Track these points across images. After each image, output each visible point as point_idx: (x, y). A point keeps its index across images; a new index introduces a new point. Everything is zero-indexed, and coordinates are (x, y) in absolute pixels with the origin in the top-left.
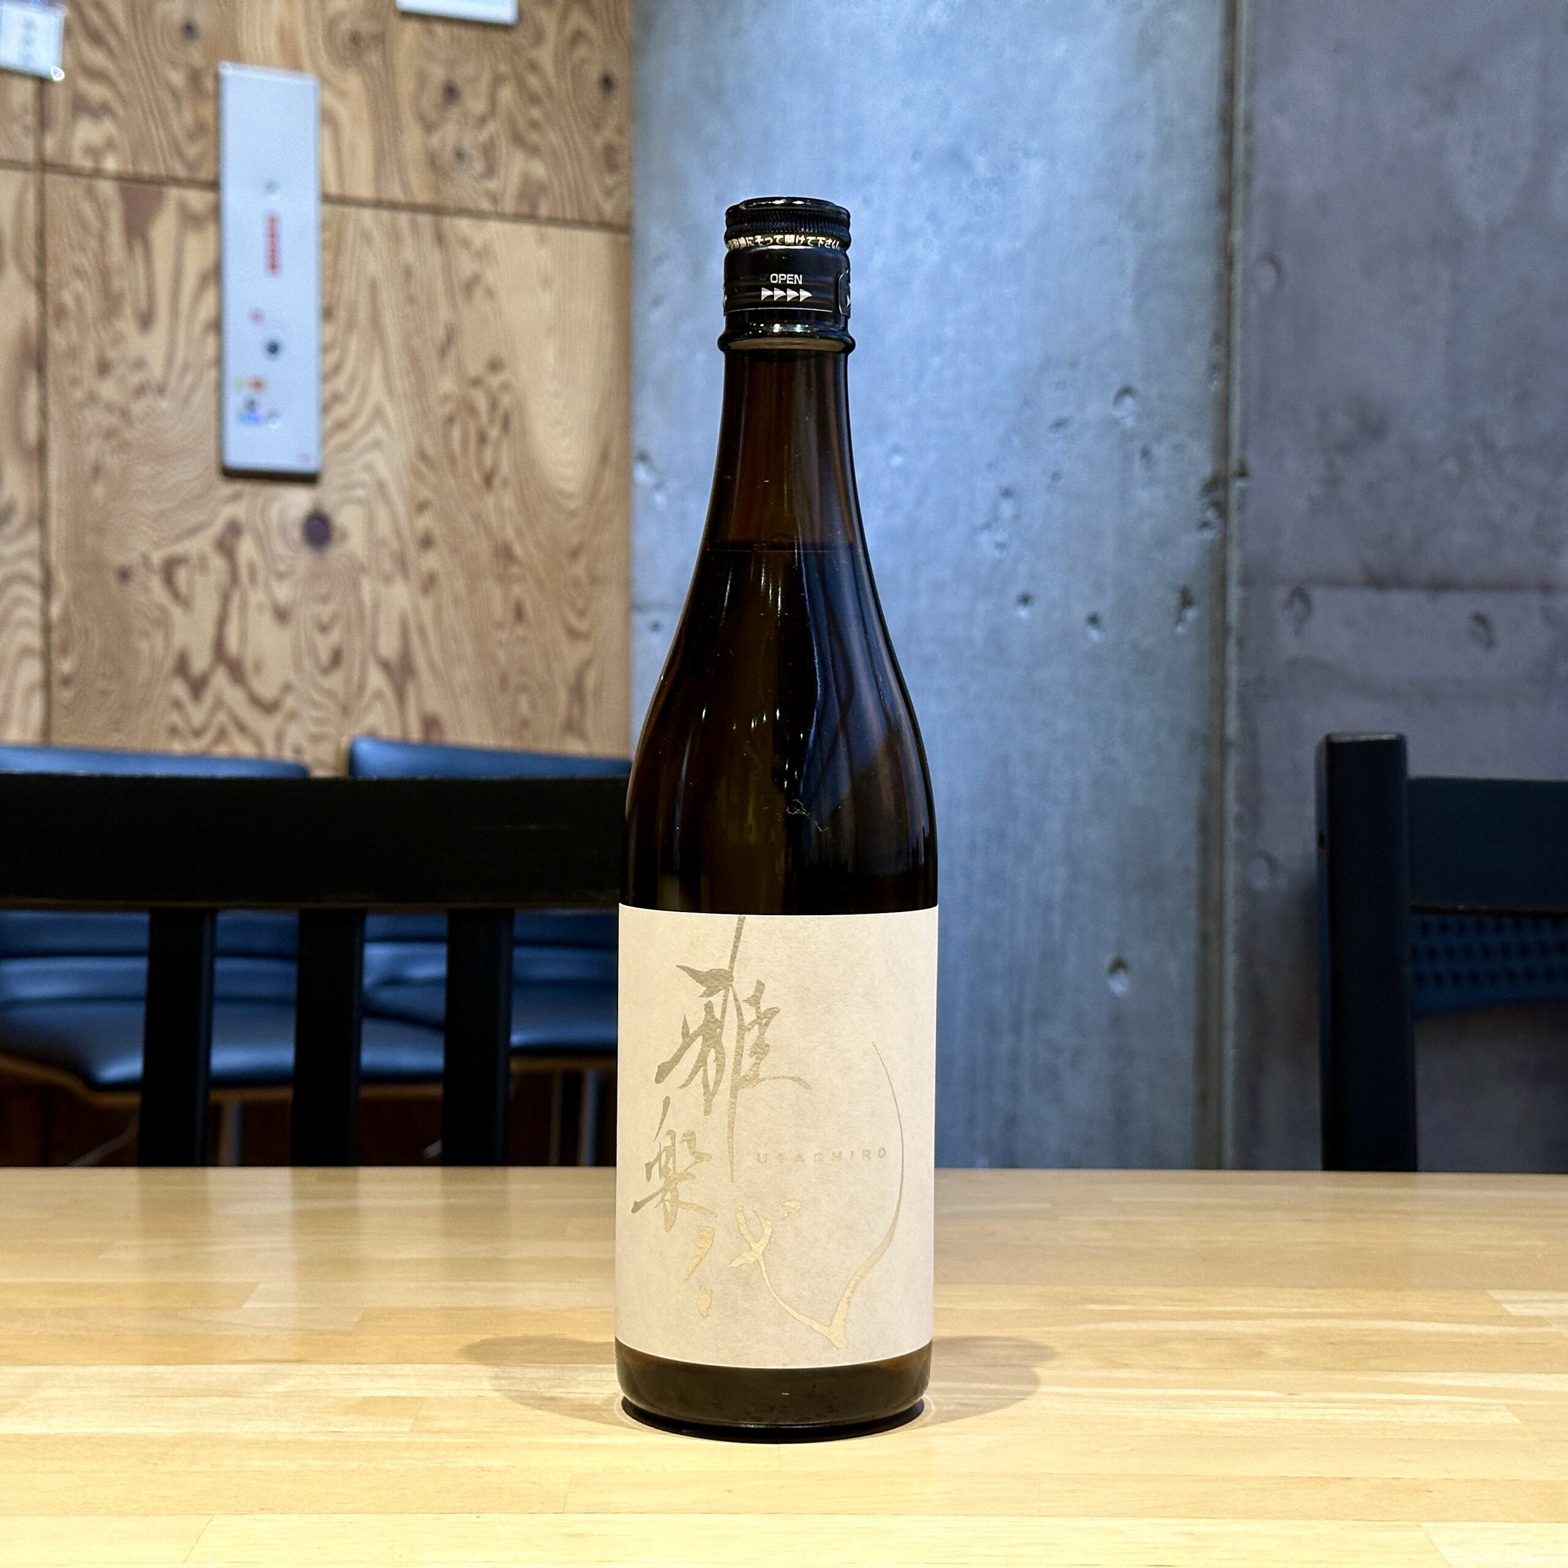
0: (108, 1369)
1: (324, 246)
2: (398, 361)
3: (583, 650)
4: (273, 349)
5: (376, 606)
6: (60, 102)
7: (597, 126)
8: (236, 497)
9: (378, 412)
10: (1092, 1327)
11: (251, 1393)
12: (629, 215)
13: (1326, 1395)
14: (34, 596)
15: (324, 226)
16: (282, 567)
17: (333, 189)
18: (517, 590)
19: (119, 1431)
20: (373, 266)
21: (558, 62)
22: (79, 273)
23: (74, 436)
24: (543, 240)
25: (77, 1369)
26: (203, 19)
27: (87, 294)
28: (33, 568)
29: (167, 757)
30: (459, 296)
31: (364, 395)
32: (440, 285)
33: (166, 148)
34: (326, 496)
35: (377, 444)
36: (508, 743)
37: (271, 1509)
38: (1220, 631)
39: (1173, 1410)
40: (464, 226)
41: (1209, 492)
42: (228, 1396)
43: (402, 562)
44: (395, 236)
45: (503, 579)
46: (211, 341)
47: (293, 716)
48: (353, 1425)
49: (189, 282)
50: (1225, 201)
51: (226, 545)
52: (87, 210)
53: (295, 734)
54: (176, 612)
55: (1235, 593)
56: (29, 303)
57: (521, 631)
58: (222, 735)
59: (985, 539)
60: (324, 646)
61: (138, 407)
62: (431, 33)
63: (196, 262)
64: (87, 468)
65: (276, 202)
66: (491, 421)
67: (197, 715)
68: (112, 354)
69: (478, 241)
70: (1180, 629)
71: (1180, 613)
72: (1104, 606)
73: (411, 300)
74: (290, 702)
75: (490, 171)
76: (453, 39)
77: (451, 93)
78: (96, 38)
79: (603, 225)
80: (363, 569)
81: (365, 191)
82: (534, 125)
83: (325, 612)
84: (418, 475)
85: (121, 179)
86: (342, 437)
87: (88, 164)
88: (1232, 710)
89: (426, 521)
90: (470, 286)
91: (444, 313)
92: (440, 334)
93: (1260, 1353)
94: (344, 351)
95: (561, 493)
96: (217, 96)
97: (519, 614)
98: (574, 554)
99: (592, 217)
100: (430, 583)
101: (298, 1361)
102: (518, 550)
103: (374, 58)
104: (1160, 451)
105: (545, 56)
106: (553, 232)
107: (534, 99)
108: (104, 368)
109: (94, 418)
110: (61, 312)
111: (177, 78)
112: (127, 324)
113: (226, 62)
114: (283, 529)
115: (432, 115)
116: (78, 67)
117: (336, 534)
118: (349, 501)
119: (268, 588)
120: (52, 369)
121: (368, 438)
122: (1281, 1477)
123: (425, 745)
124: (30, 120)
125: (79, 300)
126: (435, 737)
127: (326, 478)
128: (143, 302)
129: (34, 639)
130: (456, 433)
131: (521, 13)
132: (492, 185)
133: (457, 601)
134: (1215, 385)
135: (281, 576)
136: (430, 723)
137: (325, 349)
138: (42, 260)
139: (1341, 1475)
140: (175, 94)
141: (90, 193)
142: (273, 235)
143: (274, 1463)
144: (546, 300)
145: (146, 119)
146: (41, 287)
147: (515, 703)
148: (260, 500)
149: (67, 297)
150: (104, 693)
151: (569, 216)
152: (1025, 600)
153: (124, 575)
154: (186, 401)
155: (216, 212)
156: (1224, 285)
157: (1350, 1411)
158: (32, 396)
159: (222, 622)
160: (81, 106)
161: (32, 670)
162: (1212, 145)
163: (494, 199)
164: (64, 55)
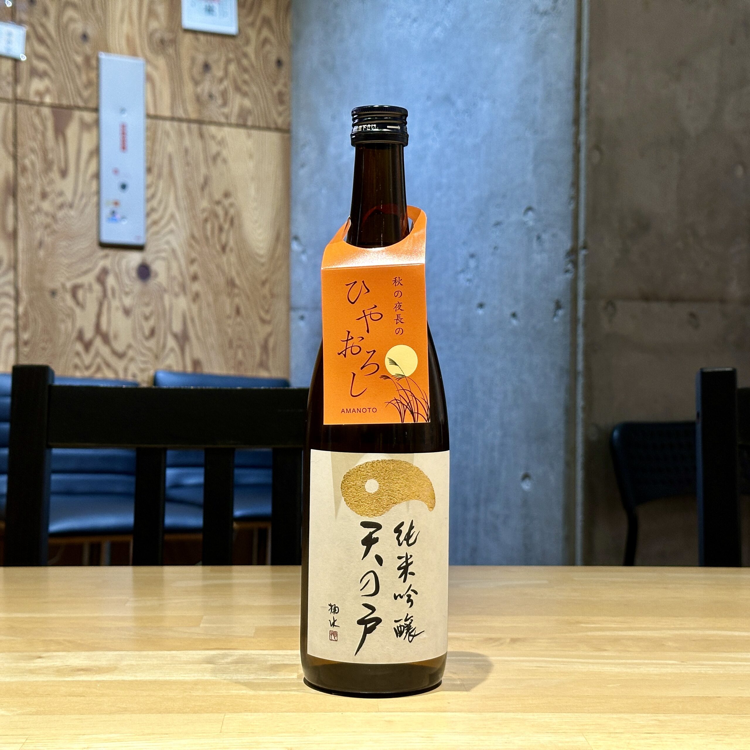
0: (151, 653)
1: (147, 138)
2: (181, 193)
3: (268, 329)
4: (124, 187)
5: (171, 308)
6: (24, 70)
7: (275, 83)
8: (106, 256)
9: (172, 217)
10: (585, 634)
11: (220, 662)
12: (289, 124)
13: (698, 662)
14: (11, 303)
15: (147, 129)
16: (127, 290)
17: (152, 112)
18: (237, 300)
19: (168, 678)
20: (170, 148)
21: (257, 53)
22: (33, 150)
23: (30, 228)
24: (249, 136)
25: (137, 653)
26: (91, 32)
27: (37, 161)
28: (10, 290)
29: (73, 379)
30: (210, 162)
31: (165, 209)
32: (201, 157)
33: (74, 93)
34: (148, 256)
35: (172, 232)
36: (232, 372)
37: (249, 710)
38: (574, 321)
39: (633, 669)
40: (213, 129)
41: (570, 256)
42: (210, 664)
43: (183, 287)
44: (180, 134)
45: (230, 295)
46: (94, 184)
47: (132, 359)
48: (271, 676)
49: (84, 155)
50: (576, 121)
51: (101, 279)
52: (37, 121)
53: (133, 368)
54: (78, 310)
55: (581, 303)
56: (10, 164)
57: (239, 319)
58: (99, 369)
59: (461, 277)
60: (147, 327)
61: (60, 214)
62: (197, 39)
63: (88, 145)
64: (36, 243)
65: (125, 118)
66: (225, 220)
67: (87, 359)
68: (48, 189)
69: (219, 138)
70: (555, 320)
71: (555, 312)
72: (519, 309)
73: (188, 164)
74: (131, 353)
75: (225, 104)
76: (207, 41)
77: (207, 67)
78: (41, 41)
79: (277, 129)
80: (165, 291)
81: (167, 113)
82: (245, 82)
83: (147, 311)
84: (191, 246)
85: (53, 107)
86: (155, 229)
87: (37, 99)
88: (580, 358)
89: (194, 268)
90: (215, 158)
91: (203, 170)
92: (202, 180)
93: (663, 645)
94: (157, 187)
95: (258, 255)
96: (98, 68)
97: (238, 311)
98: (264, 283)
99: (273, 126)
100: (196, 297)
101: (234, 649)
102: (237, 282)
103: (171, 51)
104: (545, 237)
105: (250, 50)
106: (254, 133)
107: (245, 70)
108: (44, 196)
109: (39, 219)
110: (24, 169)
111: (79, 59)
112: (55, 175)
113: (103, 53)
114: (128, 273)
115: (198, 77)
116: (32, 54)
117: (152, 275)
118: (157, 258)
119: (121, 299)
120: (20, 195)
121: (167, 229)
122: (691, 696)
123: (194, 374)
124: (10, 79)
125: (33, 164)
126: (198, 370)
127: (148, 248)
128: (63, 164)
129: (10, 323)
130: (209, 226)
131: (240, 30)
132: (226, 110)
133: (209, 305)
134: (572, 207)
135: (127, 294)
136: (196, 363)
137: (148, 187)
138: (15, 145)
139: (716, 696)
140: (78, 67)
141: (38, 113)
142: (124, 134)
143: (243, 692)
144: (251, 164)
145: (64, 79)
146: (15, 158)
147: (236, 354)
148: (117, 258)
149: (27, 162)
150: (44, 349)
151: (262, 124)
152: (481, 306)
153: (53, 293)
154: (82, 212)
155: (97, 123)
156: (576, 159)
157: (711, 669)
158: (11, 208)
159: (99, 316)
160: (34, 73)
161: (10, 338)
162: (570, 96)
163: (227, 117)
164: (26, 48)
